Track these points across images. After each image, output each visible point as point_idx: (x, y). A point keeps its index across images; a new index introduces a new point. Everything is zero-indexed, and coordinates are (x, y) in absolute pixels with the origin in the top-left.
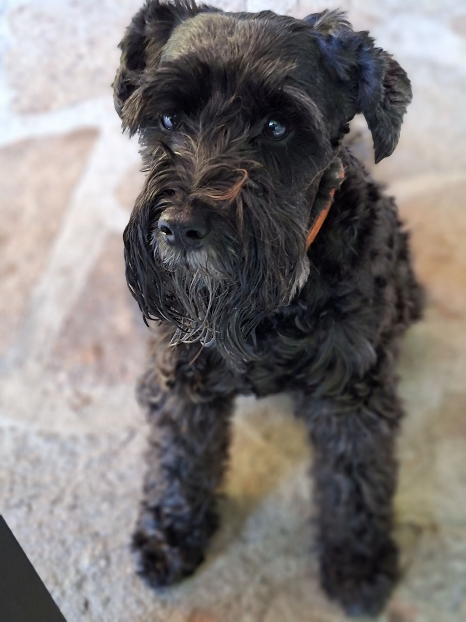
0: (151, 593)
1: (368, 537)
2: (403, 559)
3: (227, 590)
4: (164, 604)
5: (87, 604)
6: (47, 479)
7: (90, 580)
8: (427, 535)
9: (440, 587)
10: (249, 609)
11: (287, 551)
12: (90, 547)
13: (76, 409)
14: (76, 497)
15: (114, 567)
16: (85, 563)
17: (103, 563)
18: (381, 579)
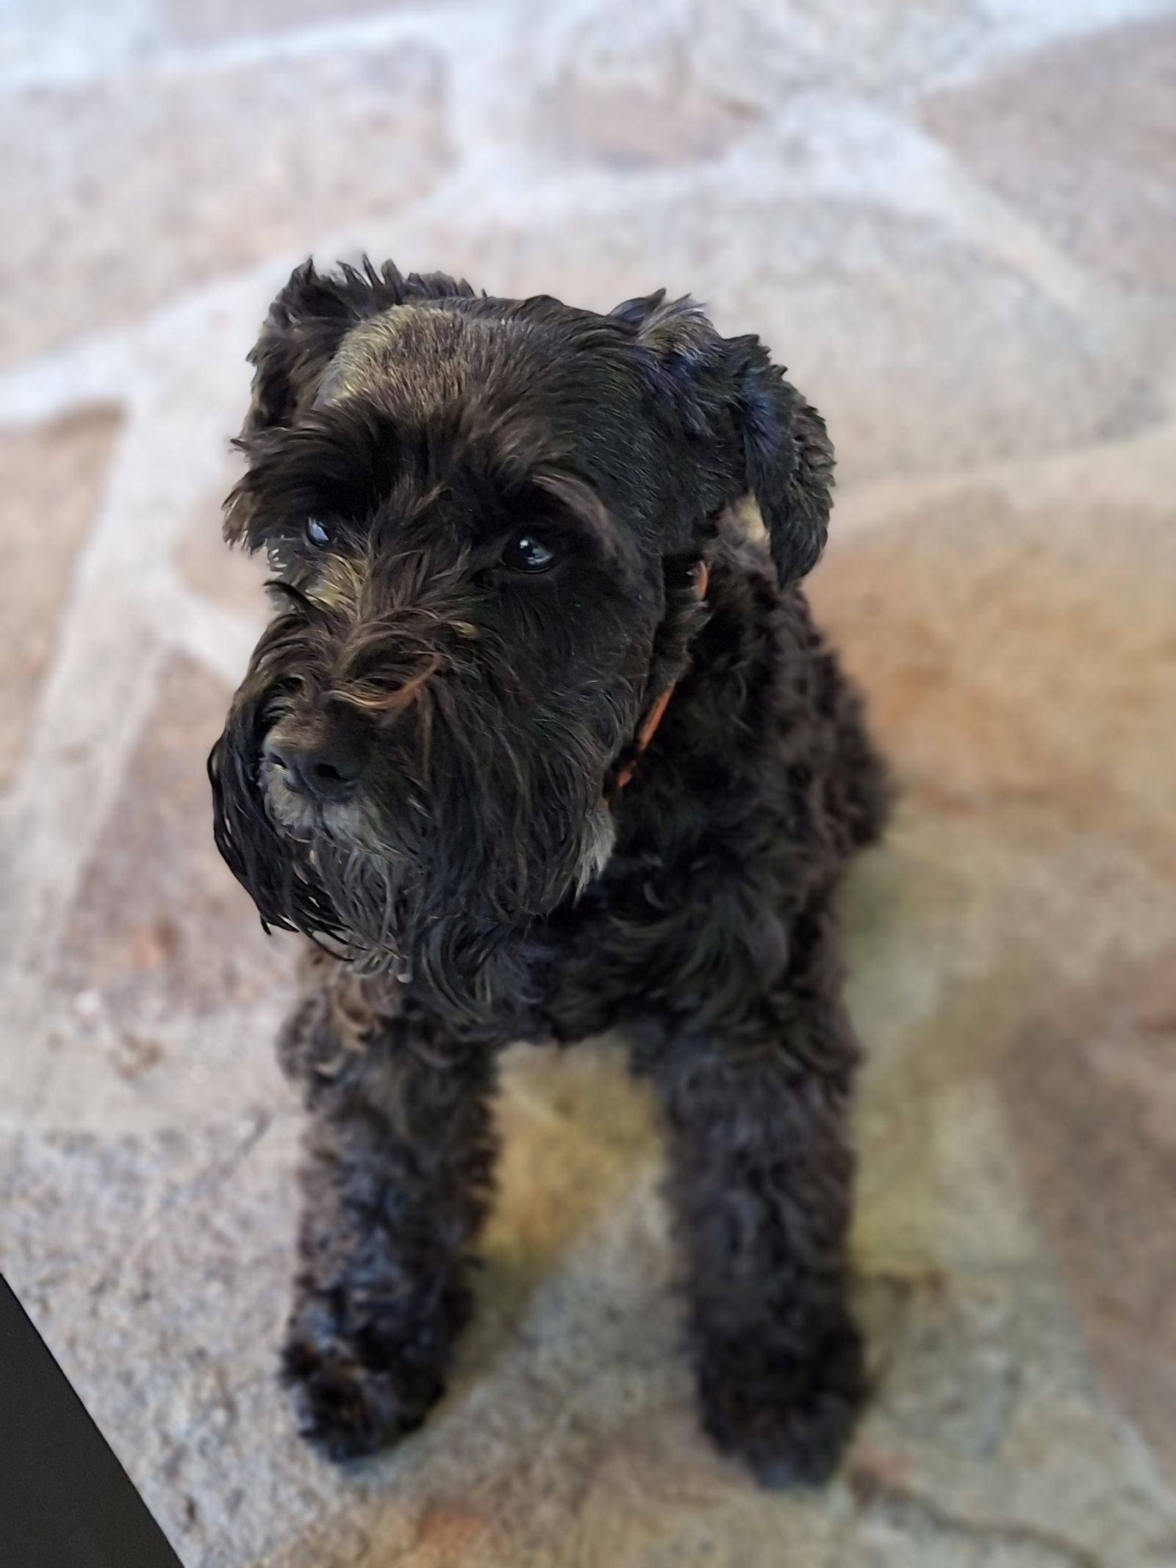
0: (333, 1473)
1: (797, 1317)
2: (873, 1355)
3: (499, 1453)
4: (362, 1494)
5: (191, 1509)
6: (78, 1238)
7: (195, 1456)
8: (920, 1299)
9: (954, 1407)
10: (549, 1488)
11: (622, 1358)
12: (187, 1382)
13: (127, 1074)
14: (146, 1275)
15: (244, 1424)
16: (180, 1419)
17: (219, 1416)
18: (830, 1403)
